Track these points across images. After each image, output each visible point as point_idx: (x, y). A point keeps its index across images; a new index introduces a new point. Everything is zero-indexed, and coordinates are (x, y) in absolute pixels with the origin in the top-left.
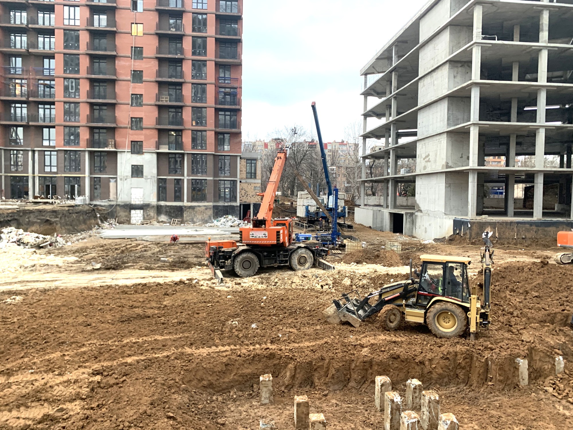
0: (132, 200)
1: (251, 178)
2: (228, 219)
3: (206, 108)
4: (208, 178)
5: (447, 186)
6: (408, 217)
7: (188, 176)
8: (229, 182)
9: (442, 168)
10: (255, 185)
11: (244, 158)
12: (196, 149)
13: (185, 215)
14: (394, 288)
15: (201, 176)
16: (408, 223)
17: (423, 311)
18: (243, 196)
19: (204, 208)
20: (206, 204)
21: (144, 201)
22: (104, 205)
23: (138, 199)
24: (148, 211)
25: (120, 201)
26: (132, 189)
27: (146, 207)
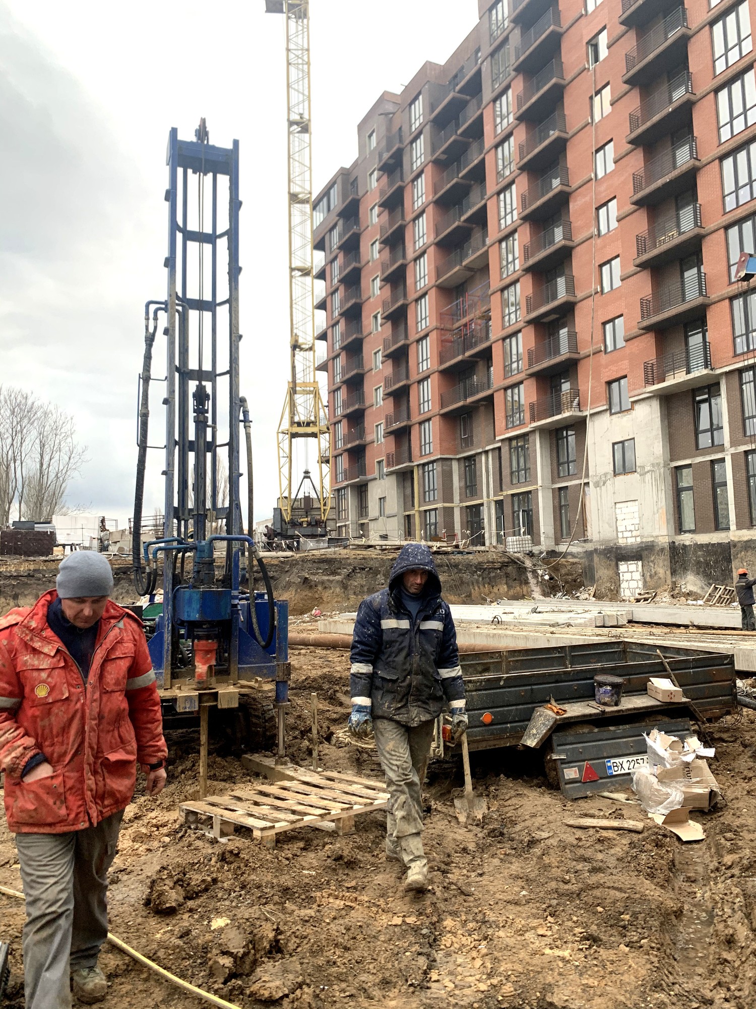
0: (620, 535)
12: (749, 351)
21: (642, 536)
22: (578, 553)
23: (631, 531)
24: (651, 564)
25: (597, 541)
26: (618, 505)
27: (646, 552)
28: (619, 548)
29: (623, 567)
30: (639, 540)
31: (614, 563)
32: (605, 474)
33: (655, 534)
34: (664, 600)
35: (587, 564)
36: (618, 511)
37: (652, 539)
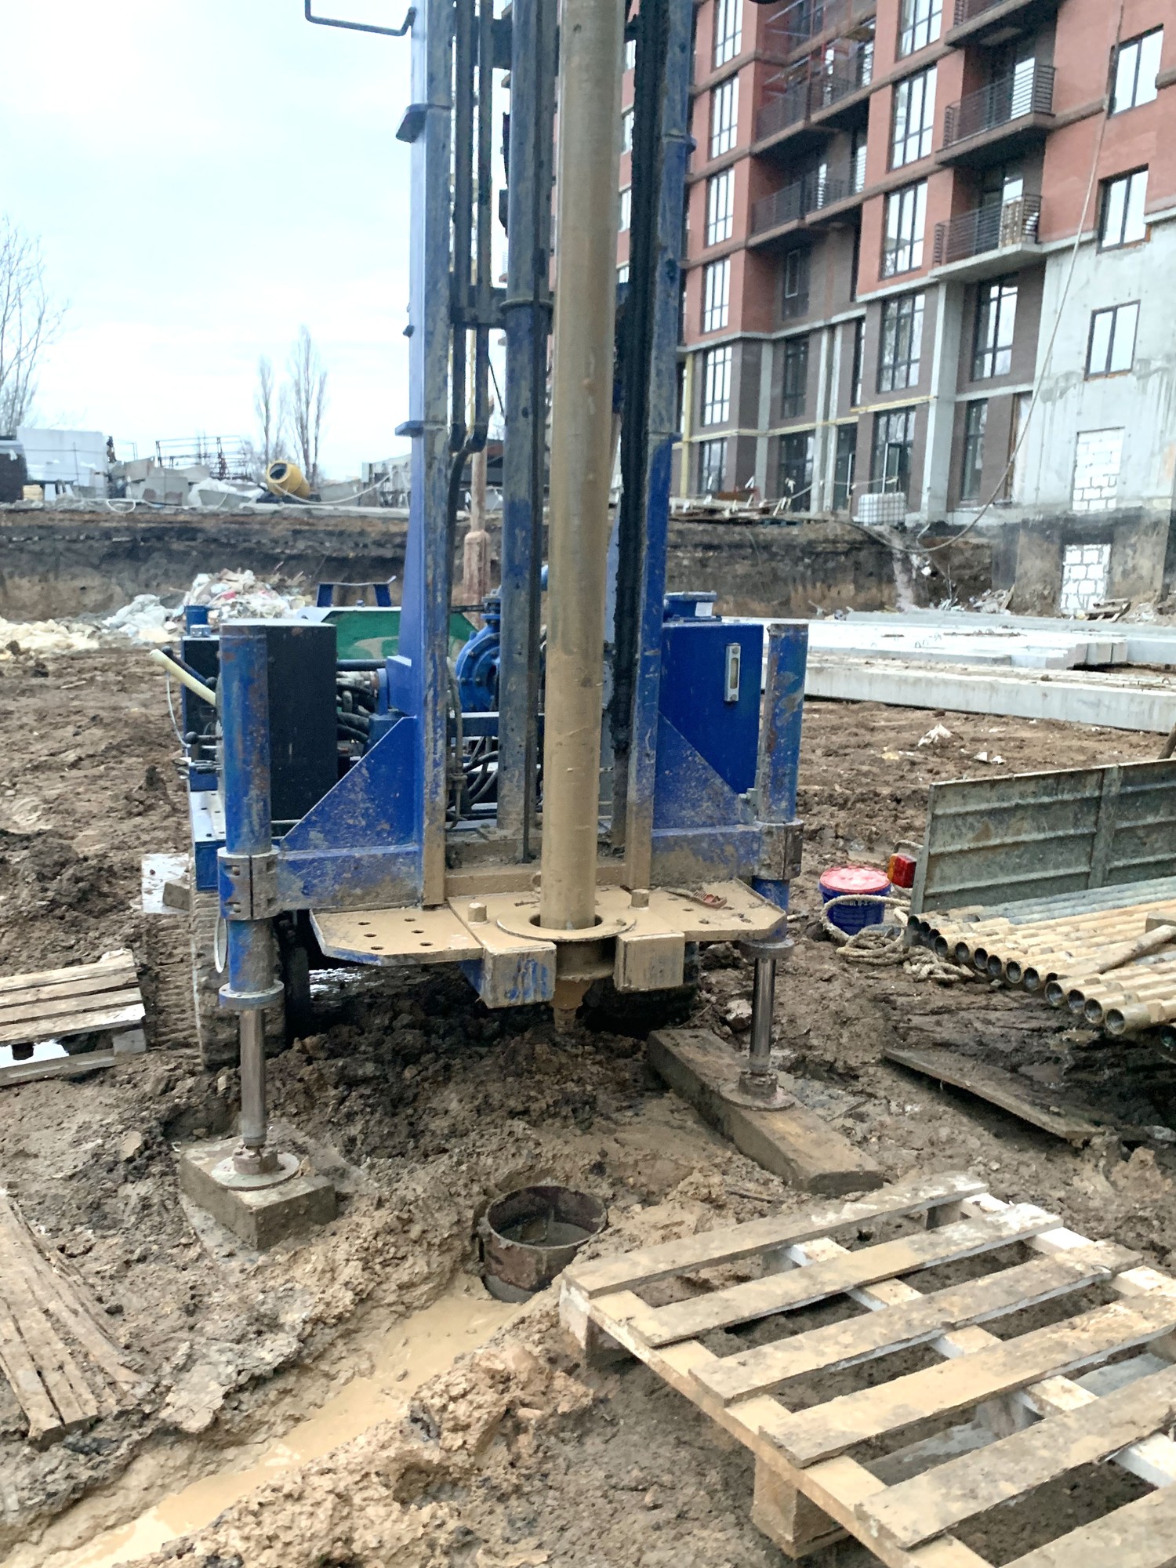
0: (1077, 495)
21: (1120, 499)
22: (988, 528)
23: (1101, 488)
24: (1129, 552)
25: (1029, 506)
26: (1082, 437)
27: (1122, 529)
28: (1070, 520)
29: (1073, 554)
30: (1112, 505)
31: (1055, 548)
32: (1068, 376)
33: (1146, 494)
34: (1145, 616)
35: (1002, 547)
36: (1081, 448)
37: (1138, 504)
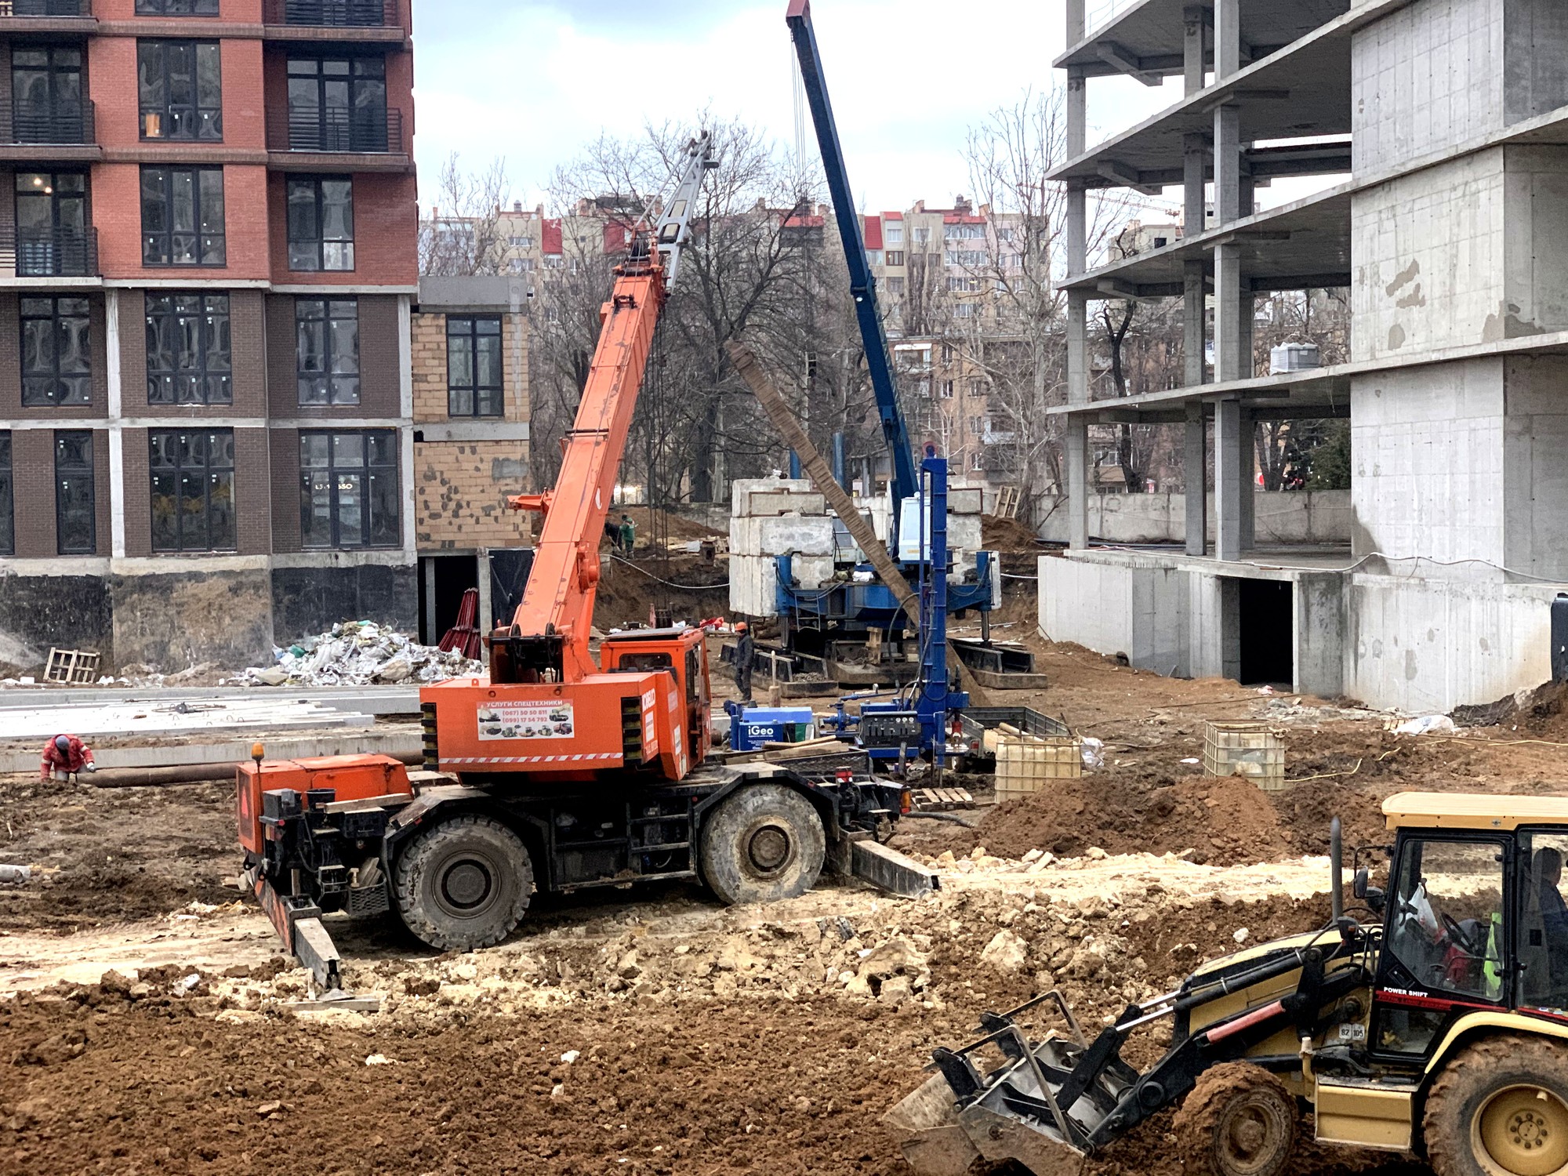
1: (476, 414)
2: (356, 642)
3: (215, 40)
4: (238, 423)
5: (1516, 427)
6: (1315, 597)
7: (126, 412)
8: (359, 438)
9: (1488, 335)
10: (502, 453)
11: (436, 310)
12: (171, 265)
13: (117, 630)
14: (1253, 973)
15: (198, 414)
16: (1316, 632)
17: (1404, 1093)
18: (435, 516)
19: (224, 584)
20: (234, 562)
